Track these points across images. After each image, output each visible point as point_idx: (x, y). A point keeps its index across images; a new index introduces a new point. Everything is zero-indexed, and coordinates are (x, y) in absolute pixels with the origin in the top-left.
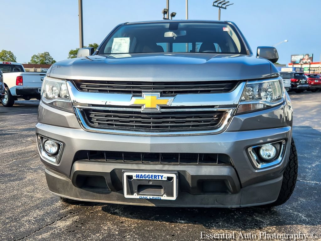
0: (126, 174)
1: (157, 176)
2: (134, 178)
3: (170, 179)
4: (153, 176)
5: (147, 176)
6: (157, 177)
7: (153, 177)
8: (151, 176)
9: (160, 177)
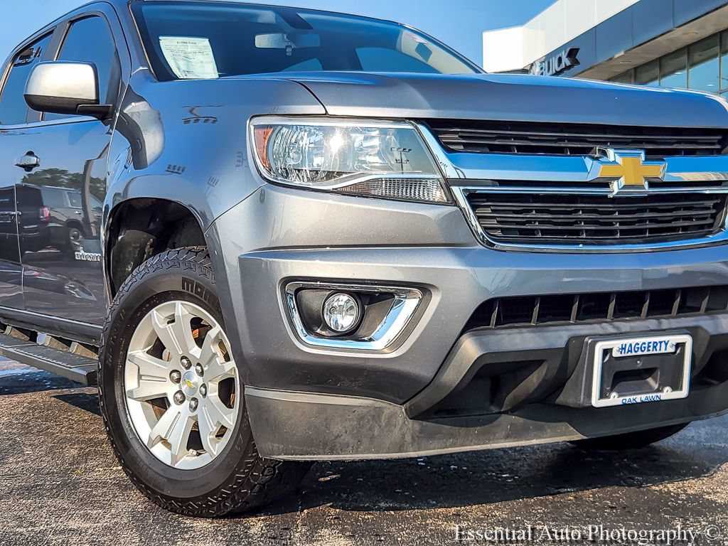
0: (599, 347)
1: (659, 344)
2: (616, 354)
3: (680, 346)
4: (651, 345)
5: (639, 346)
6: (658, 348)
7: (651, 348)
8: (646, 345)
9: (663, 344)
